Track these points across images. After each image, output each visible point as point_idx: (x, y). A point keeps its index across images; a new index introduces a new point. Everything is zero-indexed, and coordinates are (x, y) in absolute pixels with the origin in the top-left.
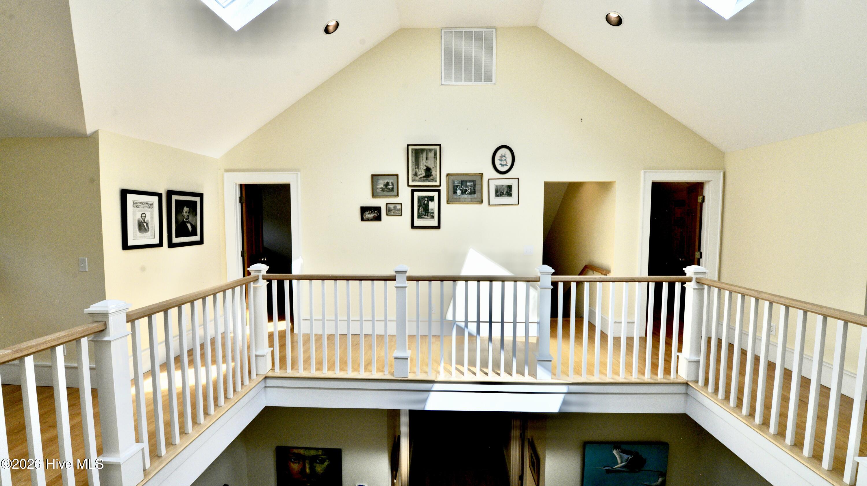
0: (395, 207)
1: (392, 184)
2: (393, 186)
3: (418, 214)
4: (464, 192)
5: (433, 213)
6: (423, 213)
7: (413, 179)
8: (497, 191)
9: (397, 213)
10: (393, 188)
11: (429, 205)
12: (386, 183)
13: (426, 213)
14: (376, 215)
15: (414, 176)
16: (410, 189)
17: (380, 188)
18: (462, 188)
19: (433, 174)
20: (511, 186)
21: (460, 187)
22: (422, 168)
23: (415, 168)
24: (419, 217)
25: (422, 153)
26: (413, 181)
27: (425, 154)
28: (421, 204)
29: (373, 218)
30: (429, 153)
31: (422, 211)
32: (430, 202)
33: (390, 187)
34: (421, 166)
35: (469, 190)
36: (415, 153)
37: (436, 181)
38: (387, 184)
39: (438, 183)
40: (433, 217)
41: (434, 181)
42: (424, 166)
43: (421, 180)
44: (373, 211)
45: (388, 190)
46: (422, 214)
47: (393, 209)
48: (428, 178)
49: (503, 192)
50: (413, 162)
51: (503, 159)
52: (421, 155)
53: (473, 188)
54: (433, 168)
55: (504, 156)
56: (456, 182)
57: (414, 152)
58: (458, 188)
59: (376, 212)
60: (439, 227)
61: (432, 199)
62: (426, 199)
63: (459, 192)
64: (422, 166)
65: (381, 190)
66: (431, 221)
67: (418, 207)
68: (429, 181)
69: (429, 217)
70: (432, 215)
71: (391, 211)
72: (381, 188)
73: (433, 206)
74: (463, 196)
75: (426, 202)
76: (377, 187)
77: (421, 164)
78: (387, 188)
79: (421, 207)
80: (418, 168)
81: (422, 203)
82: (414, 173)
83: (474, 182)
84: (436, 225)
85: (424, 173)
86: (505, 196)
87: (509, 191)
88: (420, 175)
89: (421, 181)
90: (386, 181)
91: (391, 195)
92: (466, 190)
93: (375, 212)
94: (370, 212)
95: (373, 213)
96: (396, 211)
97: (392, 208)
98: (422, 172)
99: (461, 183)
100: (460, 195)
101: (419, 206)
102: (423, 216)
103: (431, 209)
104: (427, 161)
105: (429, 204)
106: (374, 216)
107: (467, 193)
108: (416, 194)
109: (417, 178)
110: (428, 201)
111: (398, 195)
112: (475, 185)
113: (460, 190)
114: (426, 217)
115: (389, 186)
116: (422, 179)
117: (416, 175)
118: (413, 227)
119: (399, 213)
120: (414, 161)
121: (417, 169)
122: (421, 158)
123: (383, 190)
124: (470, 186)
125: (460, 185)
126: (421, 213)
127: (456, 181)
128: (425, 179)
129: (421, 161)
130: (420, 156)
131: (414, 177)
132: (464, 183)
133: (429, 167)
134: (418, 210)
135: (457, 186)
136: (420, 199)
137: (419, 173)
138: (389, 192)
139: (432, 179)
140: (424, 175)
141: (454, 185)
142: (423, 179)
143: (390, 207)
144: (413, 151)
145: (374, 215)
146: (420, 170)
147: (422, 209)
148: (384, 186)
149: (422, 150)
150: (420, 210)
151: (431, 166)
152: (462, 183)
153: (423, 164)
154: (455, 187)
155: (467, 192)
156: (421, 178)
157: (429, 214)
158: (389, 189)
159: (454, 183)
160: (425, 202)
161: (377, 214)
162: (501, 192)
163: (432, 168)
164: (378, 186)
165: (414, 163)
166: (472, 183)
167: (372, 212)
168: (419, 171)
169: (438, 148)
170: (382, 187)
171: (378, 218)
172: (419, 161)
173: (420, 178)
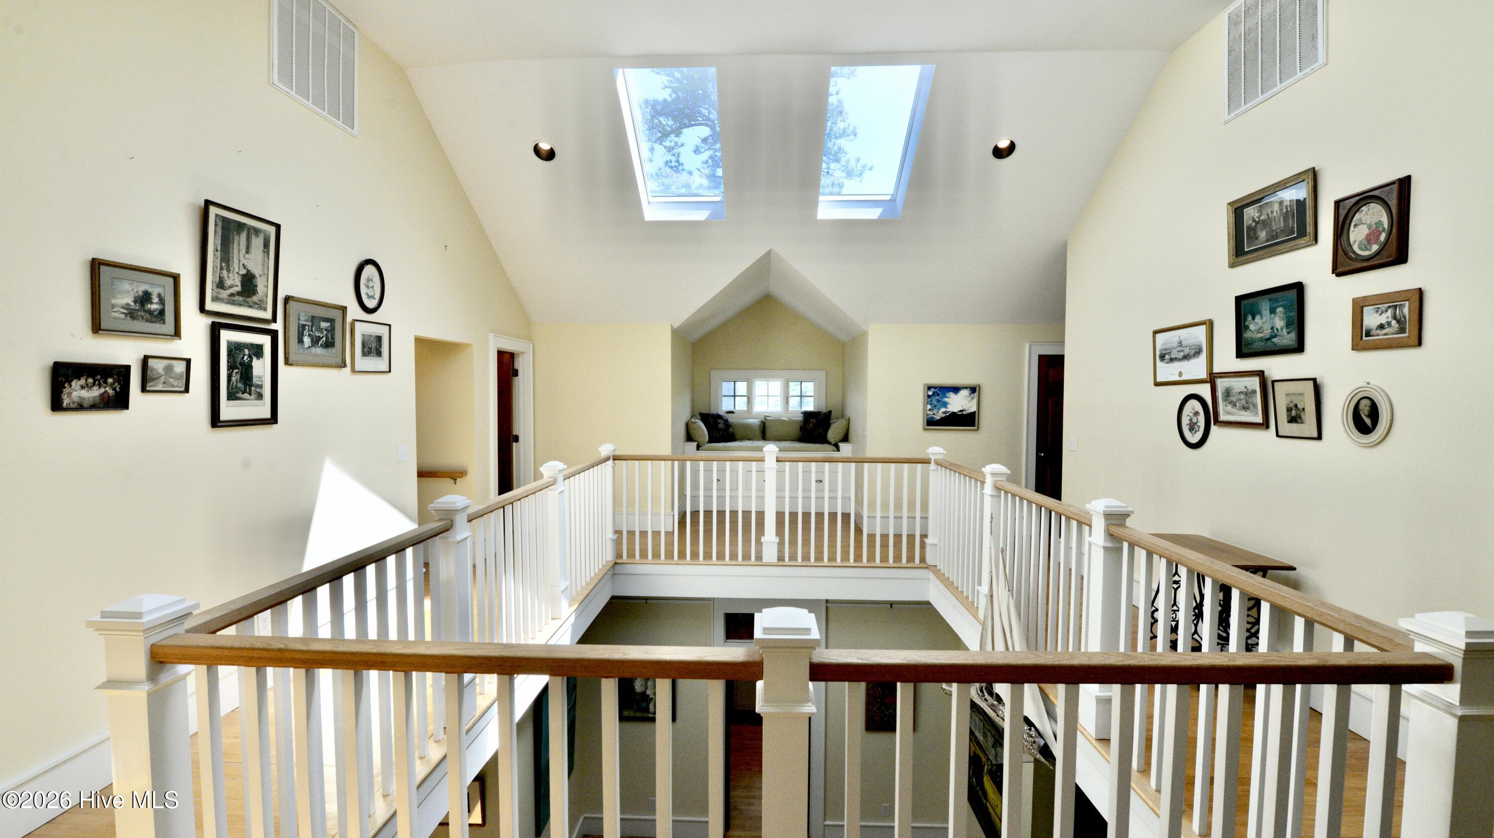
0: (169, 369)
1: (162, 301)
2: (164, 305)
3: (228, 388)
4: (315, 341)
5: (261, 387)
6: (240, 385)
7: (215, 295)
8: (364, 345)
9: (174, 386)
10: (162, 312)
11: (252, 366)
12: (141, 293)
13: (245, 384)
14: (111, 392)
15: (217, 287)
16: (208, 321)
17: (123, 308)
18: (312, 331)
19: (259, 291)
20: (381, 337)
21: (308, 330)
22: (237, 270)
23: (221, 269)
24: (231, 396)
25: (239, 234)
26: (215, 299)
27: (244, 236)
28: (235, 362)
29: (98, 400)
30: (253, 236)
31: (237, 381)
32: (255, 359)
33: (154, 307)
34: (234, 266)
35: (324, 338)
36: (223, 228)
37: (265, 309)
38: (145, 298)
39: (268, 315)
40: (260, 396)
41: (261, 309)
42: (242, 267)
43: (231, 301)
44: (99, 377)
45: (148, 316)
46: (238, 390)
47: (163, 373)
48: (249, 300)
49: (371, 348)
50: (217, 251)
51: (370, 285)
52: (236, 238)
53: (329, 335)
54: (261, 276)
55: (371, 280)
56: (302, 318)
57: (220, 224)
58: (306, 333)
59: (110, 380)
60: (273, 419)
61: (257, 350)
62: (247, 352)
63: (307, 340)
64: (236, 265)
65: (126, 315)
66: (256, 406)
67: (228, 370)
68: (250, 307)
69: (253, 397)
70: (258, 390)
71: (158, 378)
72: (126, 306)
73: (261, 368)
74: (314, 350)
75: (246, 357)
76: (113, 301)
77: (236, 260)
78: (145, 311)
79: (236, 371)
80: (229, 271)
81: (238, 360)
82: (217, 280)
83: (331, 321)
84: (267, 414)
85: (239, 284)
86: (373, 356)
87: (378, 347)
88: (230, 287)
89: (233, 303)
90: (142, 288)
91: (159, 332)
92: (319, 338)
93: (105, 382)
94: (90, 381)
95: (100, 386)
96: (171, 380)
97: (161, 371)
98: (234, 281)
99: (310, 320)
100: (309, 347)
101: (231, 367)
102: (240, 395)
103: (257, 377)
104: (247, 256)
105: (253, 364)
106: (102, 395)
107: (321, 345)
108: (226, 336)
109: (224, 294)
110: (250, 356)
111: (177, 333)
112: (332, 330)
113: (309, 336)
114: (246, 395)
115: (152, 303)
116: (233, 299)
117: (221, 285)
118: (216, 421)
119: (179, 387)
120: (219, 248)
121: (225, 272)
122: (235, 244)
123: (131, 314)
124: (326, 330)
125: (308, 326)
126: (236, 387)
127: (302, 315)
128: (241, 299)
129: (236, 251)
130: (233, 239)
131: (219, 290)
132: (316, 322)
133: (252, 271)
134: (229, 377)
135: (304, 326)
136: (235, 349)
137: (228, 283)
138: (152, 322)
139: (256, 303)
140: (239, 289)
141: (299, 324)
142: (236, 298)
143: (155, 367)
144: (218, 221)
145: (102, 390)
146: (231, 275)
147: (238, 376)
148: (135, 302)
149: (240, 226)
150: (234, 379)
151: (256, 271)
152: (312, 322)
153: (239, 261)
154: (301, 329)
155: (320, 342)
156: (232, 295)
157: (253, 388)
158: (150, 312)
159: (299, 319)
160: (243, 357)
161: (114, 389)
162: (369, 348)
163: (257, 275)
164: (115, 297)
165: (219, 253)
166: (329, 324)
167: (95, 381)
168: (228, 277)
169: (272, 230)
170: (128, 304)
171: (120, 401)
172: (231, 251)
173: (229, 296)
